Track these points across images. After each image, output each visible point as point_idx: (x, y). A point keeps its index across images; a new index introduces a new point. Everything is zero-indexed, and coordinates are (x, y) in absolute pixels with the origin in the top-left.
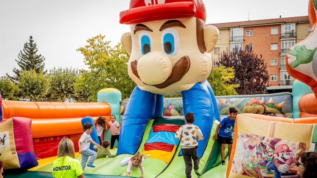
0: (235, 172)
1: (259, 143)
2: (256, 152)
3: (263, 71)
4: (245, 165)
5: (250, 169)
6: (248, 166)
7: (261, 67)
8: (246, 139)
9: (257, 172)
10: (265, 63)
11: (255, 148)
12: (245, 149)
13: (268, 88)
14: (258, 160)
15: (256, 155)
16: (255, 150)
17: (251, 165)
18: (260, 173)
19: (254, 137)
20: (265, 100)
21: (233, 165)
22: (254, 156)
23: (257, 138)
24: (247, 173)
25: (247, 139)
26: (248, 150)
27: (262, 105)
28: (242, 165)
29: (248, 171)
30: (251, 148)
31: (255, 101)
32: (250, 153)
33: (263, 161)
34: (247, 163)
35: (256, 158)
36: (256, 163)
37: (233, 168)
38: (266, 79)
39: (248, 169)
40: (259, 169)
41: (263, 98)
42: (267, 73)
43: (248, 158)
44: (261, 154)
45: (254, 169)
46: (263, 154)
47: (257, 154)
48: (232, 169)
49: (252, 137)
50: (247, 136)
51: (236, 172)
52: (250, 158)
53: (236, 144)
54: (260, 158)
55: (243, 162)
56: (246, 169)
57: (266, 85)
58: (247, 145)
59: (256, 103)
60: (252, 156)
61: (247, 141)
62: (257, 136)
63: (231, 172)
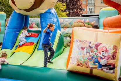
0: (72, 63)
1: (88, 46)
2: (86, 51)
3: (80, 6)
4: (79, 60)
5: (82, 62)
6: (81, 60)
7: (79, 3)
8: (79, 43)
9: (86, 64)
10: (81, 2)
11: (85, 48)
12: (79, 49)
13: (83, 14)
14: (87, 56)
15: (86, 53)
16: (85, 50)
17: (83, 60)
18: (88, 65)
19: (85, 42)
21: (71, 59)
22: (85, 54)
23: (86, 43)
25: (80, 43)
26: (81, 50)
27: (83, 23)
28: (77, 60)
29: (80, 63)
30: (83, 48)
32: (82, 52)
33: (90, 57)
34: (80, 58)
35: (86, 55)
36: (86, 58)
37: (71, 61)
38: (81, 10)
39: (80, 62)
40: (88, 62)
41: (83, 19)
42: (82, 7)
43: (81, 55)
44: (89, 53)
45: (85, 62)
46: (90, 53)
47: (87, 53)
48: (70, 62)
49: (83, 42)
50: (80, 41)
51: (73, 64)
52: (82, 55)
53: (72, 46)
54: (88, 55)
55: (78, 58)
56: (79, 62)
57: (81, 13)
58: (80, 47)
59: (80, 22)
60: (83, 54)
61: (80, 44)
62: (86, 41)
63: (70, 63)
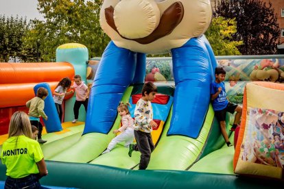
0: (244, 159)
1: (276, 121)
2: (272, 132)
3: (273, 23)
4: (258, 150)
5: (264, 155)
6: (262, 150)
7: (270, 18)
8: (259, 116)
9: (274, 159)
10: (275, 13)
11: (272, 127)
12: (258, 128)
13: (280, 47)
14: (275, 142)
15: (272, 137)
16: (271, 130)
17: (266, 150)
18: (278, 160)
19: (270, 112)
20: (280, 62)
21: (242, 150)
22: (270, 138)
23: (273, 114)
24: (262, 160)
25: (261, 115)
26: (262, 130)
27: (275, 68)
28: (255, 150)
29: (262, 157)
30: (266, 127)
31: (267, 64)
32: (265, 133)
33: (281, 145)
34: (261, 147)
35: (272, 140)
36: (272, 147)
37: (242, 154)
38: (276, 34)
39: (262, 155)
40: (277, 156)
41: (277, 60)
42: (278, 27)
43: (262, 140)
44: (279, 135)
45: (270, 155)
46: (281, 135)
47: (274, 136)
48: (241, 156)
49: (267, 113)
50: (261, 111)
51: (247, 159)
52: (265, 140)
53: (245, 122)
54: (277, 141)
55: (256, 146)
56: (259, 156)
57: (277, 42)
58: (261, 124)
59: (268, 66)
60: (266, 138)
61: (261, 119)
62: (273, 111)
63: (240, 159)
